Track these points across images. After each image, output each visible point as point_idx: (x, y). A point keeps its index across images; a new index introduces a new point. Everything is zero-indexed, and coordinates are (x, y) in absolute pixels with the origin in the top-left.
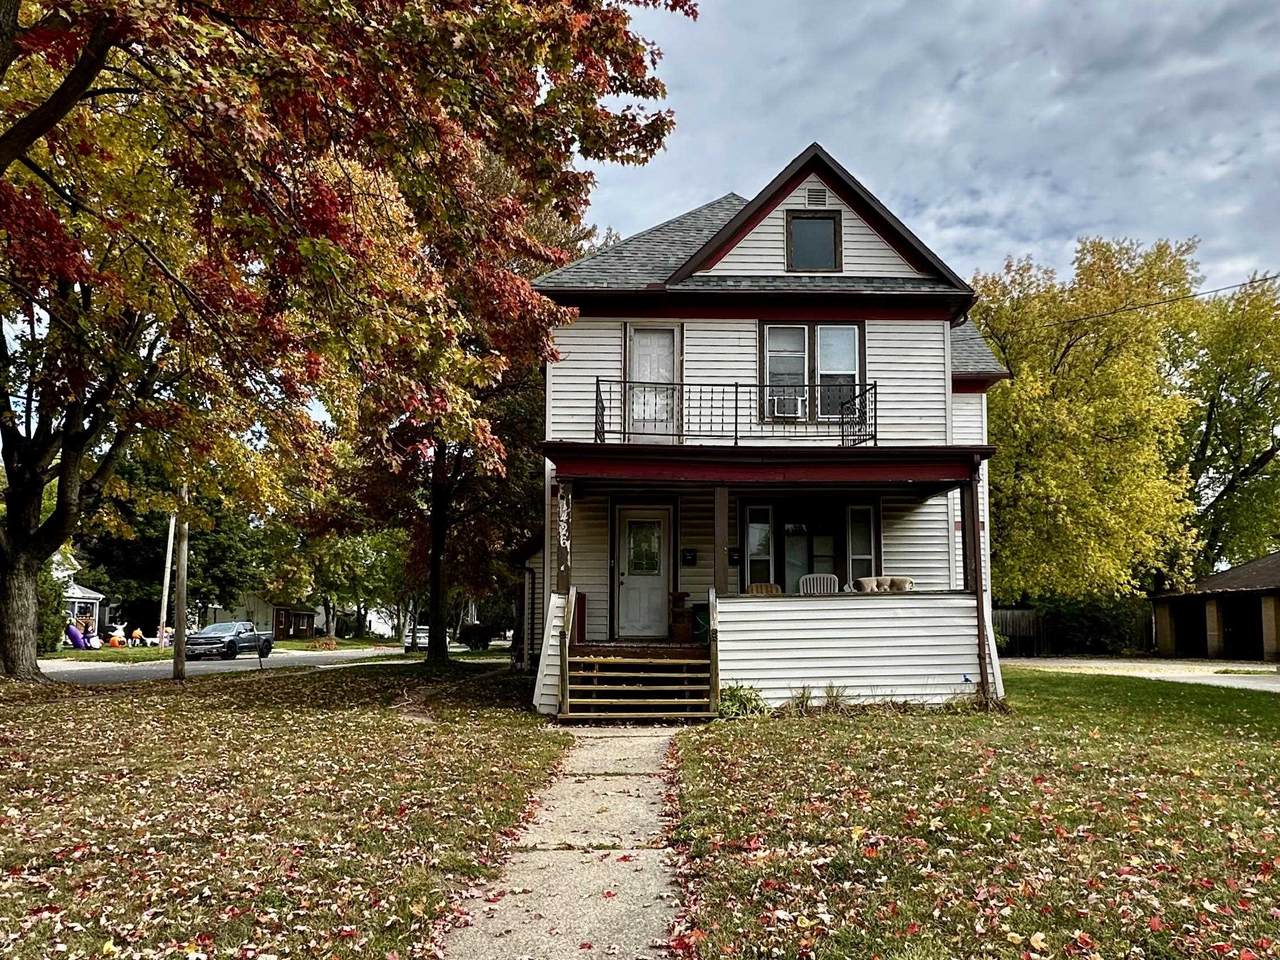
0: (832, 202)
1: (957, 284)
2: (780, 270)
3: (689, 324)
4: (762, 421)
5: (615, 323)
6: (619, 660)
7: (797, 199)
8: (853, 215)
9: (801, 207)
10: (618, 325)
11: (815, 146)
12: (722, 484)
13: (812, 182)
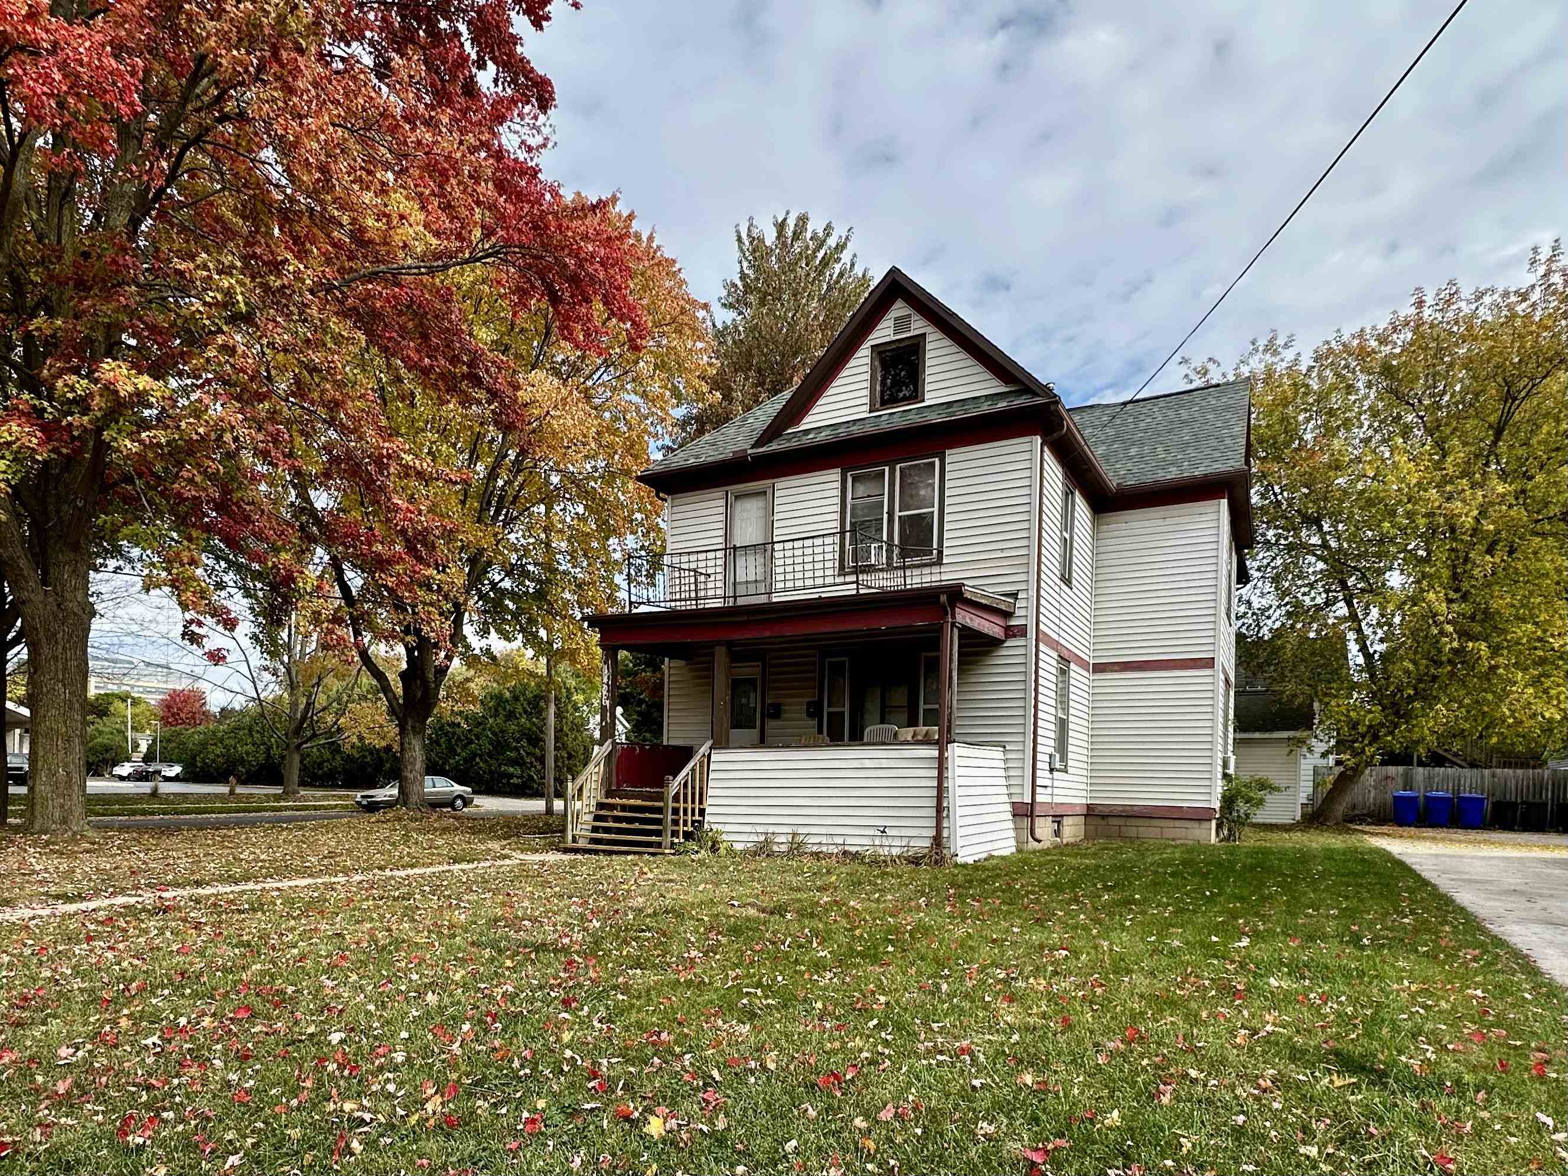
0: (918, 326)
1: (1039, 391)
2: (863, 412)
3: (781, 484)
4: (842, 571)
5: (719, 493)
6: (639, 802)
7: (884, 332)
8: (939, 335)
9: (887, 339)
10: (722, 494)
11: (894, 272)
12: (719, 644)
13: (899, 309)
